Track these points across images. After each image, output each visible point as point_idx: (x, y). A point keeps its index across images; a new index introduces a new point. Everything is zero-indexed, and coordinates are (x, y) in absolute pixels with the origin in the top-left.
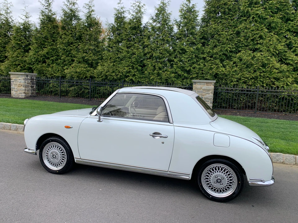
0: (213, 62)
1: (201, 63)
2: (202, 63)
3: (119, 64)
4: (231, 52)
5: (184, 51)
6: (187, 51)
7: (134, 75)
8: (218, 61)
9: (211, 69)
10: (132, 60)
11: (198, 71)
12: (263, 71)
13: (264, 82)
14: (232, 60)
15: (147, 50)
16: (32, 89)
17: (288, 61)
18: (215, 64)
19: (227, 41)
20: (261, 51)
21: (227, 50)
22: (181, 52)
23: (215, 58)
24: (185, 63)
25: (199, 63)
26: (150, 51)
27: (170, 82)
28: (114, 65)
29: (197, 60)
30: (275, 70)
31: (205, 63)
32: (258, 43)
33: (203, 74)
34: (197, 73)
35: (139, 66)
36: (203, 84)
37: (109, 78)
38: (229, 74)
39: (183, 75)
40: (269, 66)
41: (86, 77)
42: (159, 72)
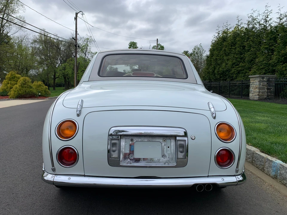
16: (268, 91)
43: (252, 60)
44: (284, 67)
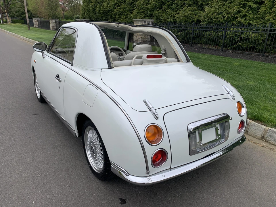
43: (132, 3)
44: (160, 13)
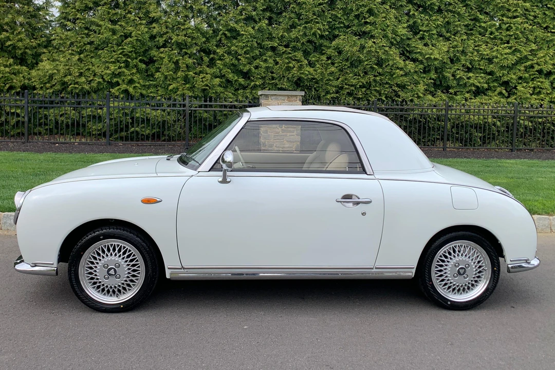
0: (290, 55)
1: (268, 58)
2: (270, 57)
3: (92, 57)
4: (322, 37)
5: (235, 34)
6: (242, 33)
7: (131, 82)
8: (299, 55)
9: (289, 69)
10: (125, 49)
11: (264, 72)
12: (379, 73)
13: (382, 92)
14: (324, 52)
15: (156, 28)
17: (414, 56)
18: (295, 60)
19: (315, 17)
20: (372, 37)
21: (314, 34)
22: (229, 34)
23: (295, 49)
24: (239, 57)
25: (264, 58)
26: (164, 30)
27: (213, 95)
28: (80, 60)
29: (259, 51)
30: (398, 71)
31: (277, 59)
32: (366, 23)
33: (273, 78)
34: (263, 78)
35: (141, 61)
36: (283, 98)
37: (72, 90)
38: (322, 80)
39: (236, 81)
40: (388, 64)
41: (11, 88)
42: (187, 76)
